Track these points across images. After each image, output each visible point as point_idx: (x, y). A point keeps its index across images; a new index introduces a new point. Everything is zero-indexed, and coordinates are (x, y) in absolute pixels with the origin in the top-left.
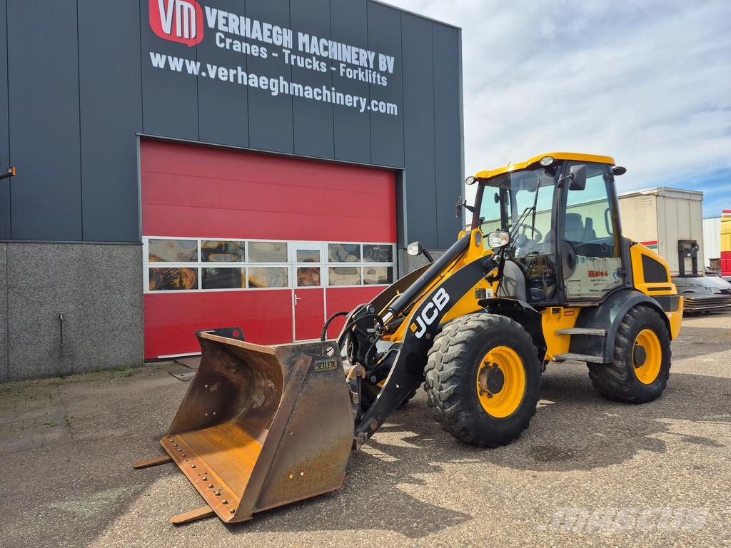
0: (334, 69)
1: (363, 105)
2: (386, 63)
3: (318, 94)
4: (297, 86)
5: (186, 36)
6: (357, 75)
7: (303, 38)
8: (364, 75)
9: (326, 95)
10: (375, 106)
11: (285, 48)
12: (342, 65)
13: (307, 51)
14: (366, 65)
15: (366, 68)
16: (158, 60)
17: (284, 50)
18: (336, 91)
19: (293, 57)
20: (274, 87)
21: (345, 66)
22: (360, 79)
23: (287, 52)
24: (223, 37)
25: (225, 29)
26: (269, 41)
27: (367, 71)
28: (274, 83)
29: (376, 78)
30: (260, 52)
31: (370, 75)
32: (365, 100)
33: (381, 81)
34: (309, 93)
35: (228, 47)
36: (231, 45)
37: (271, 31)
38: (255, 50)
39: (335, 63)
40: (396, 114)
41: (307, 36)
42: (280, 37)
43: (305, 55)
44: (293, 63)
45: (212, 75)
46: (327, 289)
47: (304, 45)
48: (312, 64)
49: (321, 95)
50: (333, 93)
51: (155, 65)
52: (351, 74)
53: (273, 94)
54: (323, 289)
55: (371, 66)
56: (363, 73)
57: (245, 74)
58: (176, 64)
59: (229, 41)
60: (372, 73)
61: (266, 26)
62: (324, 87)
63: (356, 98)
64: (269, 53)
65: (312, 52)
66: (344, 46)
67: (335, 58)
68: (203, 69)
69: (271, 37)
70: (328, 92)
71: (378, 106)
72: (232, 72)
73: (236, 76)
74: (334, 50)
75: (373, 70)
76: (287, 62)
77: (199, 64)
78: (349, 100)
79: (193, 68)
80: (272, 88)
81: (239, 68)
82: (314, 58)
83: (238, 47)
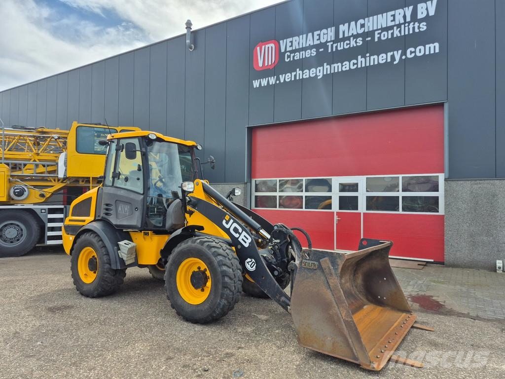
0: (369, 39)
1: (397, 58)
2: (427, 9)
3: (354, 64)
4: (336, 65)
5: (270, 64)
6: (392, 34)
7: (343, 28)
8: (400, 32)
9: (361, 62)
10: (411, 53)
11: (329, 42)
12: (376, 33)
13: (346, 35)
14: (402, 21)
15: (402, 24)
16: (256, 84)
17: (328, 44)
18: (370, 56)
19: (335, 45)
20: (320, 72)
21: (380, 31)
22: (395, 36)
23: (329, 44)
24: (289, 54)
25: (291, 49)
26: (318, 42)
27: (403, 26)
28: (320, 70)
29: (414, 28)
30: (311, 53)
31: (407, 28)
32: (400, 52)
33: (419, 28)
34: (347, 66)
35: (292, 59)
36: (294, 57)
37: (319, 35)
38: (308, 54)
39: (371, 33)
40: (437, 51)
41: (347, 25)
42: (326, 36)
43: (345, 39)
44: (334, 50)
45: (282, 81)
46: (364, 214)
47: (344, 33)
48: (350, 44)
49: (357, 64)
50: (368, 58)
51: (255, 87)
52: (385, 36)
53: (319, 78)
54: (360, 213)
55: (408, 19)
56: (399, 29)
57: (301, 72)
58: (264, 82)
59: (292, 55)
60: (408, 26)
61: (316, 33)
62: (359, 57)
63: (390, 54)
64: (317, 51)
65: (350, 34)
66: (380, 16)
67: (371, 29)
68: (278, 79)
69: (319, 39)
70: (363, 60)
71: (415, 52)
72: (293, 74)
73: (295, 76)
74: (370, 24)
75: (409, 23)
76: (330, 51)
77: (275, 77)
78: (382, 58)
79: (272, 81)
80: (318, 74)
81: (298, 70)
82: (352, 38)
83: (297, 56)
